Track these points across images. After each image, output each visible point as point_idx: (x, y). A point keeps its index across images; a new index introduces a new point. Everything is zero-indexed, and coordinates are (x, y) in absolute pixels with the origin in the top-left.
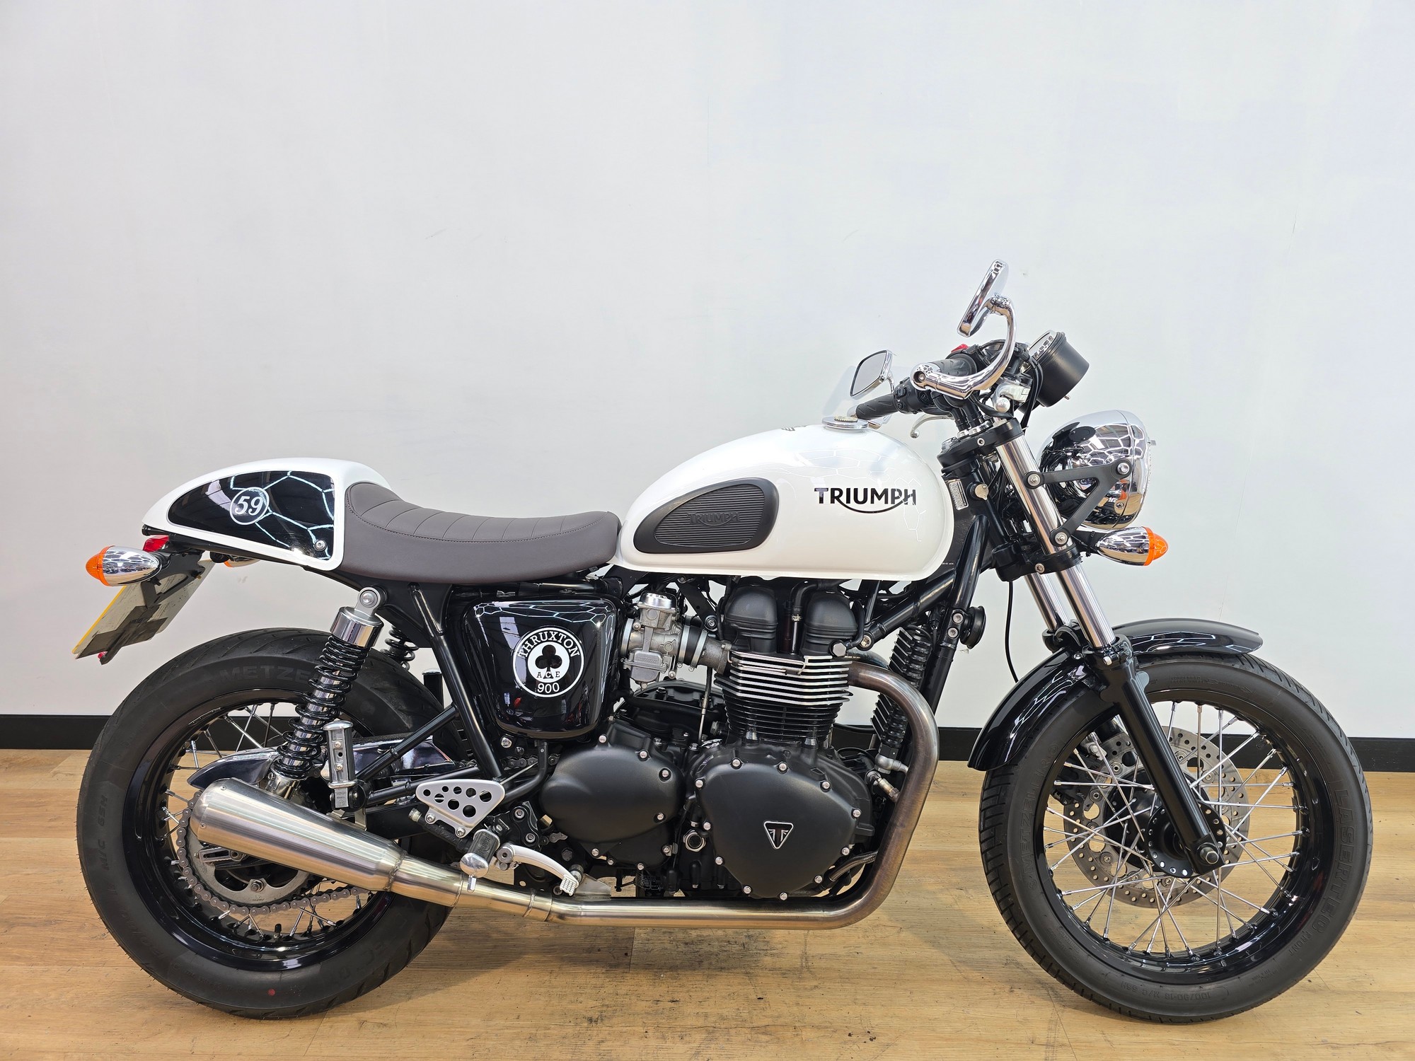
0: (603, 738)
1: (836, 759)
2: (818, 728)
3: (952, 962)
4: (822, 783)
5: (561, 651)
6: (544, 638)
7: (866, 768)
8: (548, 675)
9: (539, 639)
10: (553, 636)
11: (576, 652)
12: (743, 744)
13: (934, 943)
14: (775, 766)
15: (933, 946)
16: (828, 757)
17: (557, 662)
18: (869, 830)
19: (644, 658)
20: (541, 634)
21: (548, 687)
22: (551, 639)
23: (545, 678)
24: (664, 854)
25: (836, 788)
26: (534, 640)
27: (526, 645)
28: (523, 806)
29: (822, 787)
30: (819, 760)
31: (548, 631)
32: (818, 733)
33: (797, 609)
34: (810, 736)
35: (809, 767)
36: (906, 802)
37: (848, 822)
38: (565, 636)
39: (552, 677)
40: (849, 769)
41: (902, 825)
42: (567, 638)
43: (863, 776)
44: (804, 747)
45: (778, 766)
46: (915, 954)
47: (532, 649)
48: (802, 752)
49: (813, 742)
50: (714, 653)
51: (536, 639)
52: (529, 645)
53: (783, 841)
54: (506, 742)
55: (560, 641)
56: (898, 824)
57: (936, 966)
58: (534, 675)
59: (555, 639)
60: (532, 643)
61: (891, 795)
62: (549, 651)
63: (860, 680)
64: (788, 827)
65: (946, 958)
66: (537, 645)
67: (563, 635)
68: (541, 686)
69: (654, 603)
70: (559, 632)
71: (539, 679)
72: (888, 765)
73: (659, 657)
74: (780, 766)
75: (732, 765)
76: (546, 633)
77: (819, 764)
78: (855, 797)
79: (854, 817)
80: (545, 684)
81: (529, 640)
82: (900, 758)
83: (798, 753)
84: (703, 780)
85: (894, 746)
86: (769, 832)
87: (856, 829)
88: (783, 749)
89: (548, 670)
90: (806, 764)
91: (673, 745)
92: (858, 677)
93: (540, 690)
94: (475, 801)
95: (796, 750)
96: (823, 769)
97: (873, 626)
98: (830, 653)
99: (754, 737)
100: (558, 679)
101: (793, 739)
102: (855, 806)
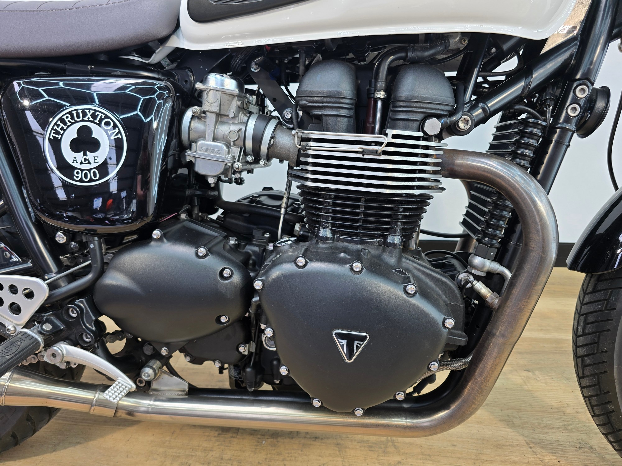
0: (156, 234)
1: (423, 260)
2: (404, 223)
3: (527, 443)
4: (405, 287)
5: (98, 132)
6: (78, 117)
7: (455, 270)
8: (85, 160)
9: (72, 118)
10: (89, 115)
11: (117, 135)
12: (317, 242)
13: (509, 422)
14: (348, 266)
15: (508, 425)
16: (414, 257)
17: (94, 145)
18: (462, 340)
19: (207, 148)
20: (74, 112)
21: (86, 174)
22: (86, 119)
23: (81, 163)
24: (241, 353)
25: (423, 292)
26: (67, 120)
27: (58, 126)
28: (76, 305)
29: (405, 291)
30: (404, 260)
31: (83, 110)
32: (403, 230)
33: (381, 84)
34: (394, 233)
35: (391, 267)
36: (509, 309)
37: (439, 333)
38: (103, 116)
39: (89, 163)
40: (437, 270)
41: (503, 336)
42: (105, 118)
43: (453, 277)
44: (385, 244)
45: (351, 266)
46: (490, 433)
47: (65, 130)
48: (384, 251)
49: (397, 240)
50: (284, 141)
51: (69, 119)
52: (62, 125)
53: (356, 354)
54: (61, 238)
55: (97, 121)
56: (497, 334)
57: (512, 446)
58: (70, 160)
59: (91, 119)
60: (65, 123)
61: (489, 300)
62: (84, 132)
63: (456, 168)
64: (363, 339)
65: (521, 438)
66: (70, 125)
67: (100, 114)
68: (78, 173)
69: (217, 83)
70: (96, 111)
71: (75, 165)
72: (484, 266)
73: (225, 147)
74: (354, 265)
75: (296, 263)
76: (80, 111)
77: (404, 265)
78: (445, 302)
79: (445, 327)
80: (82, 170)
81: (61, 120)
82: (499, 259)
83: (378, 252)
84: (263, 281)
85: (492, 245)
86: (340, 343)
87: (449, 339)
88: (360, 247)
89: (85, 154)
90: (387, 264)
91: (253, 245)
92: (453, 164)
93: (77, 177)
94: (19, 299)
95: (377, 249)
96: (408, 270)
97: (474, 107)
98: (421, 128)
99: (329, 234)
100: (97, 165)
101: (373, 236)
102: (448, 315)
